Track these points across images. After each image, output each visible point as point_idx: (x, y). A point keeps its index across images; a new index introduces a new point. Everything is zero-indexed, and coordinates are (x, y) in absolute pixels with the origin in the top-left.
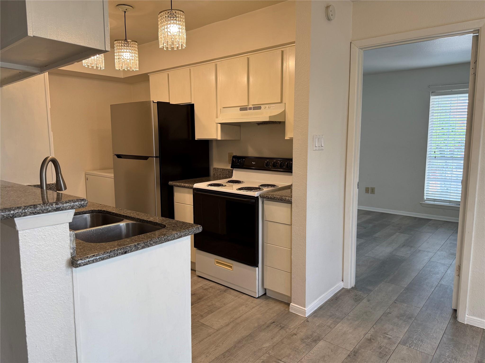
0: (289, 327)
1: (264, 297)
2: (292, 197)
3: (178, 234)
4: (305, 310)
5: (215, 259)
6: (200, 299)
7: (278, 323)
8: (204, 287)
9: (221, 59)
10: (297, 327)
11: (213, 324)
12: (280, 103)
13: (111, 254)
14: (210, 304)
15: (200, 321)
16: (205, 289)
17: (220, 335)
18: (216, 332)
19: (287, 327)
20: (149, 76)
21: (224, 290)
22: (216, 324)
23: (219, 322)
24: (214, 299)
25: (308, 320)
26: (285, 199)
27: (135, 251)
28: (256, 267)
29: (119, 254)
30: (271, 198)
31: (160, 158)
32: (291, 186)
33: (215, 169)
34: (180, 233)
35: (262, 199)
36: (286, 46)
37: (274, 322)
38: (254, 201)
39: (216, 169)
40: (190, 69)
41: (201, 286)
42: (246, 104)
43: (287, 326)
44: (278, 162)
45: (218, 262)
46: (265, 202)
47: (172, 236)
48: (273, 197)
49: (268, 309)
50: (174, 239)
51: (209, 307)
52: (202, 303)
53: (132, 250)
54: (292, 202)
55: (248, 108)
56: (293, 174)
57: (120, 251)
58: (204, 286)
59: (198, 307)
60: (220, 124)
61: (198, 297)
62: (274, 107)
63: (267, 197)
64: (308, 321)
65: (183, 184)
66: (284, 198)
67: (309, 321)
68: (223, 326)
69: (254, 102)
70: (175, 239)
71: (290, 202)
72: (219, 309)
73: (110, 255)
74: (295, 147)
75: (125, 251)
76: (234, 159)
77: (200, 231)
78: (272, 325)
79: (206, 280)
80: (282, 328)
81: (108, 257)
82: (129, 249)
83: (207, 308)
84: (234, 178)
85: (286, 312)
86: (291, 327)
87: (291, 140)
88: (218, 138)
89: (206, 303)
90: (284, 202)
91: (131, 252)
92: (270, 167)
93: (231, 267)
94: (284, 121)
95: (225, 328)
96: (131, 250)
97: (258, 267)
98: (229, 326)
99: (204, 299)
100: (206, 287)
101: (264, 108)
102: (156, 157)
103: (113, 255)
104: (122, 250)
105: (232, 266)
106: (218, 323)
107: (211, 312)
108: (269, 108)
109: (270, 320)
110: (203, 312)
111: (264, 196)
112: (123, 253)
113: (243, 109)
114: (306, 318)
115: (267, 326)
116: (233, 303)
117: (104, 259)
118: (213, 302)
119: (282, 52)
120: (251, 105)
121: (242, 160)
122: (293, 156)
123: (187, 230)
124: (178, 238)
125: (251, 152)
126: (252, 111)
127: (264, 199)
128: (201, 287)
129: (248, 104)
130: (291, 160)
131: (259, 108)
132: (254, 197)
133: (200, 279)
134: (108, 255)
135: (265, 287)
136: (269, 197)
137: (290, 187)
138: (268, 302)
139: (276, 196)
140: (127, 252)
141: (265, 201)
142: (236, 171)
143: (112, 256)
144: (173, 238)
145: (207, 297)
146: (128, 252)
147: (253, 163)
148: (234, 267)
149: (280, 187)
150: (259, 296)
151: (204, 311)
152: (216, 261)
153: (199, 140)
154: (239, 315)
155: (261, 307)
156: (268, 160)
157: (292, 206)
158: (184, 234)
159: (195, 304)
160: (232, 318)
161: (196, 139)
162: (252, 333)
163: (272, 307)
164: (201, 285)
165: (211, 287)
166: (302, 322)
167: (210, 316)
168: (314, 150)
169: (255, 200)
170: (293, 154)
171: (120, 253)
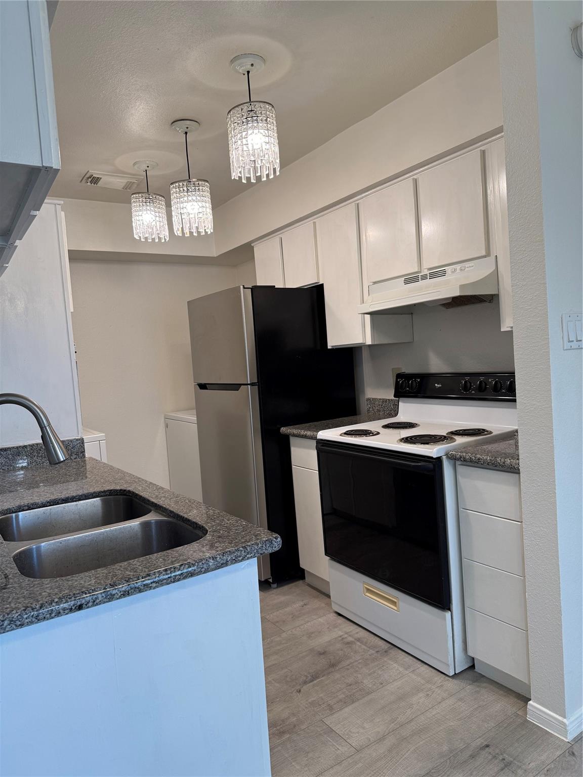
0: (524, 764)
1: (470, 673)
2: (518, 459)
3: (218, 559)
4: (564, 724)
5: (364, 583)
6: (333, 665)
7: (497, 751)
8: (346, 638)
9: (365, 192)
10: (545, 769)
11: (350, 733)
12: (485, 257)
13: (41, 612)
14: (350, 680)
15: (325, 720)
16: (348, 643)
17: (360, 765)
18: (353, 757)
19: (519, 764)
20: (253, 247)
21: (385, 650)
22: (358, 733)
23: (364, 728)
24: (362, 668)
25: (574, 750)
26: (504, 463)
27: (104, 603)
28: (447, 609)
29: (61, 611)
30: (471, 461)
31: (258, 385)
32: (516, 434)
33: (368, 399)
34: (221, 556)
35: (453, 461)
36: (490, 139)
37: (487, 746)
38: (431, 466)
39: (371, 399)
40: (314, 222)
41: (341, 636)
42: (416, 270)
43: (519, 761)
44: (490, 380)
45: (368, 590)
46: (461, 469)
47: (201, 564)
48: (475, 457)
49: (476, 706)
50: (207, 571)
51: (349, 687)
52: (337, 676)
53: (98, 601)
54: (519, 470)
55: (420, 276)
56: (518, 407)
57: (66, 605)
58: (346, 636)
59: (327, 685)
60: (369, 315)
61: (330, 662)
62: (473, 268)
63: (461, 457)
64: (573, 754)
65: (303, 432)
66: (499, 462)
67: (576, 753)
68: (372, 739)
69: (430, 262)
70: (209, 572)
71: (514, 470)
72: (368, 693)
73: (38, 616)
74: (518, 345)
75: (79, 603)
76: (398, 380)
77: (277, 549)
78: (484, 753)
79: (351, 623)
80: (507, 765)
81: (34, 620)
82: (88, 599)
83: (345, 690)
84: (401, 418)
85: (520, 720)
86: (530, 767)
87: (510, 333)
88: (367, 341)
89: (343, 677)
90: (501, 469)
91: (93, 605)
92: (473, 392)
93: (394, 603)
94: (497, 293)
95: (374, 746)
96: (94, 601)
97: (450, 611)
98: (385, 742)
99: (341, 667)
100: (350, 639)
101: (453, 272)
102: (252, 384)
103: (46, 615)
104: (71, 601)
105: (396, 601)
106: (362, 731)
107: (350, 700)
108: (461, 270)
109: (479, 739)
110: (334, 697)
111: (456, 457)
112: (73, 608)
113: (411, 279)
114: (570, 745)
115: (470, 756)
116: (400, 682)
117: (23, 625)
118: (359, 676)
119: (483, 153)
120: (426, 270)
121: (415, 380)
122: (515, 367)
123: (241, 548)
124: (218, 569)
125: (436, 365)
126: (428, 281)
127: (458, 463)
128: (340, 639)
129: (418, 269)
130: (512, 375)
131: (444, 273)
132: (431, 458)
133: (341, 620)
134: (34, 616)
135: (471, 653)
136: (467, 457)
137: (512, 435)
138: (477, 689)
139: (481, 456)
140: (84, 606)
141: (459, 466)
142: (404, 402)
143: (44, 618)
144: (203, 569)
145: (348, 662)
146: (86, 605)
147: (436, 385)
148: (401, 604)
149: (495, 433)
150: (455, 674)
151: (337, 696)
152: (366, 588)
153: (334, 348)
154: (410, 717)
155: (460, 700)
156: (467, 378)
157: (521, 481)
158: (234, 558)
159: (323, 676)
160: (393, 723)
161: (329, 347)
162: (433, 771)
163: (485, 703)
164: (340, 633)
165: (359, 640)
166: (558, 753)
167: (346, 710)
168: (566, 350)
169: (434, 465)
170: (515, 361)
171: (64, 609)
